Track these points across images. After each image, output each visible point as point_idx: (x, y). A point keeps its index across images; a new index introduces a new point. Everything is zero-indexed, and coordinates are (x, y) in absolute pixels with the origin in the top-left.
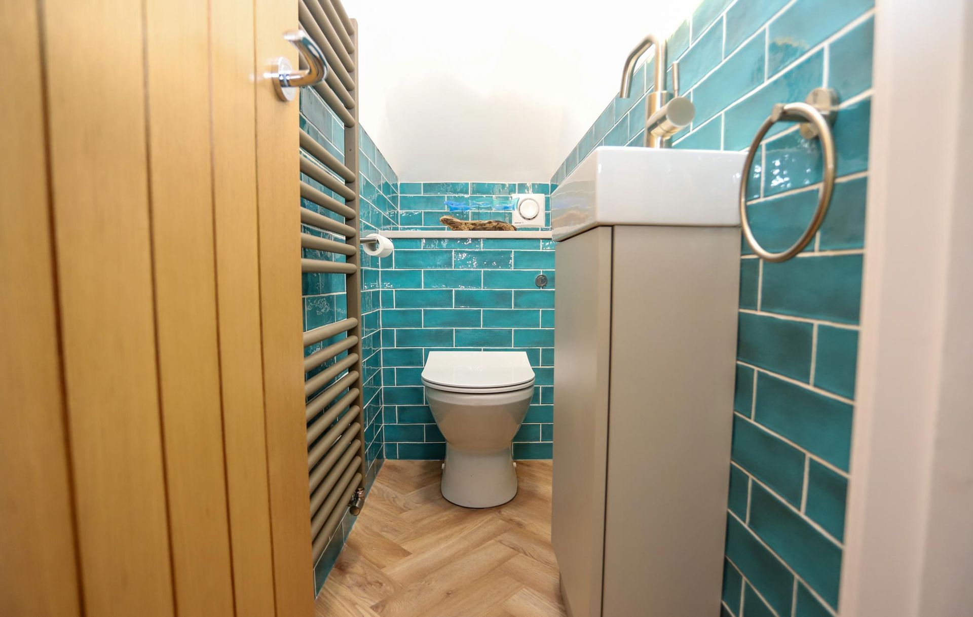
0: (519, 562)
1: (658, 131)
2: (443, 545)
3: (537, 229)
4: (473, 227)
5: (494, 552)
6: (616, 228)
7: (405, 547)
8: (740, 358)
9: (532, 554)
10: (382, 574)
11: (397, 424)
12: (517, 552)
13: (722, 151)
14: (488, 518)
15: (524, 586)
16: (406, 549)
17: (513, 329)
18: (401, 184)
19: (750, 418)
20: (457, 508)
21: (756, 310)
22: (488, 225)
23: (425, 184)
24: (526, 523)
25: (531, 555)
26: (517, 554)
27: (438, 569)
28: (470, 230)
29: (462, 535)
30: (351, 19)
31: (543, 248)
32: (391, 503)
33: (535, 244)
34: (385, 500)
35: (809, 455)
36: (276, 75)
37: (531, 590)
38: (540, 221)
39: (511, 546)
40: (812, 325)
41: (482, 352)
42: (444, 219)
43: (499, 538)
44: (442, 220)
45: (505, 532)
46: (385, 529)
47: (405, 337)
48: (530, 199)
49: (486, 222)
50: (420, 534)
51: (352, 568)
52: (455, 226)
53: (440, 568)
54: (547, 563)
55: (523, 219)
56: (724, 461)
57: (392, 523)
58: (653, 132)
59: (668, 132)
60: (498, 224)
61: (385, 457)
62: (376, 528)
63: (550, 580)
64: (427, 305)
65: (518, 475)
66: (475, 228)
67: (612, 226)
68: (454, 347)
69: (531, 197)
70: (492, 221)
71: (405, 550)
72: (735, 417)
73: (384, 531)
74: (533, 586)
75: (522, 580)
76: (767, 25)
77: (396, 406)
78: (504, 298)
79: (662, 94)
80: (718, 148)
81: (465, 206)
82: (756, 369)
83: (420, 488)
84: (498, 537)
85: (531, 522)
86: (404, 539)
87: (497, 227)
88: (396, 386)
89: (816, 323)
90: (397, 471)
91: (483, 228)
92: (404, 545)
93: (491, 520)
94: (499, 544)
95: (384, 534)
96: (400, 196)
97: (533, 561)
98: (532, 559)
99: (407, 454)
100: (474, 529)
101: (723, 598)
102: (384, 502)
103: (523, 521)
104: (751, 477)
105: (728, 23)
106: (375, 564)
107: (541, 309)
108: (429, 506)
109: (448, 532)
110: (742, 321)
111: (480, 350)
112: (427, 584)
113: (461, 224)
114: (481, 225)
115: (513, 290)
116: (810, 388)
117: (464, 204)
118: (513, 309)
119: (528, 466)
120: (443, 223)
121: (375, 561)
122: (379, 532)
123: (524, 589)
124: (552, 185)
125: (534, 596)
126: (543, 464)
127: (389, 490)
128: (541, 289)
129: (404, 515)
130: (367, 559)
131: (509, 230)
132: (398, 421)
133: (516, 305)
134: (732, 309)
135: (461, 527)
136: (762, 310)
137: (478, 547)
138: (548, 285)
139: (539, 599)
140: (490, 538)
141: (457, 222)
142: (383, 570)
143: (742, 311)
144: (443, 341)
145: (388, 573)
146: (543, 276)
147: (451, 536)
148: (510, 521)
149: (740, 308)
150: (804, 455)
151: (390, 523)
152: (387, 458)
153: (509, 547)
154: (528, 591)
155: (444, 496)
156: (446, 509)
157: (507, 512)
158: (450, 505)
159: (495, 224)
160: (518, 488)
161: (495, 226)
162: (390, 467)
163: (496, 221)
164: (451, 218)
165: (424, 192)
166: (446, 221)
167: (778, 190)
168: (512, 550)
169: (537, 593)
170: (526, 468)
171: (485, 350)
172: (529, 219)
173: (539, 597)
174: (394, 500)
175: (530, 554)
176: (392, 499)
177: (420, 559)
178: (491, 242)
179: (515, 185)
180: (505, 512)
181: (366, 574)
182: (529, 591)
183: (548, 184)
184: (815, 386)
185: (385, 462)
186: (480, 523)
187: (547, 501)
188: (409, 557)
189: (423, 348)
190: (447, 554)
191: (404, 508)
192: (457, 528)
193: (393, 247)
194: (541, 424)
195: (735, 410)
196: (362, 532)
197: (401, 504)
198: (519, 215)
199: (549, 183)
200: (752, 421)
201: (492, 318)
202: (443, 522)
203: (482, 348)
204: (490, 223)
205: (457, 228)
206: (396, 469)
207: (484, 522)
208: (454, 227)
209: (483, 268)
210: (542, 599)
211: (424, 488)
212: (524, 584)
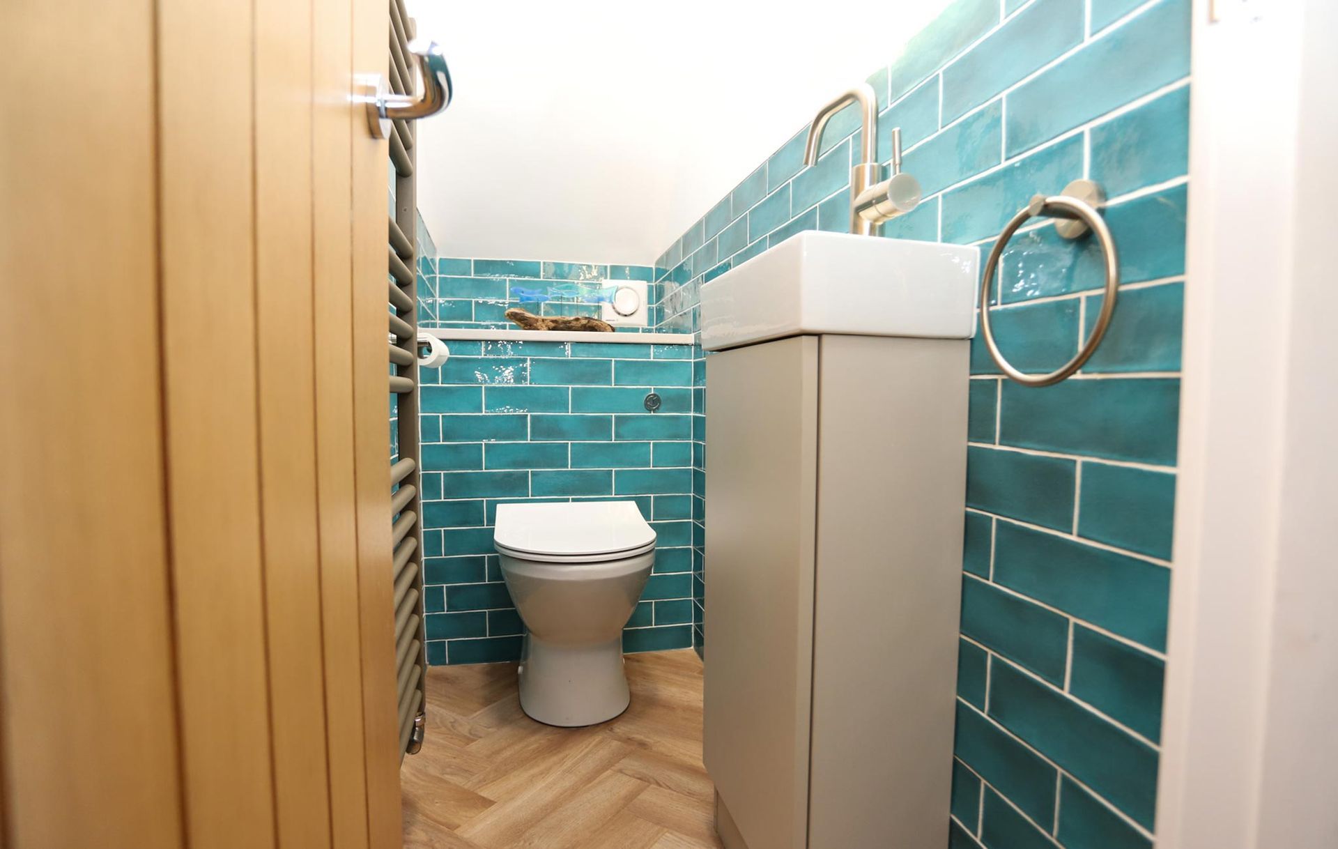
0: (651, 797)
1: (870, 213)
2: (541, 784)
3: (635, 330)
4: (553, 325)
5: (613, 788)
6: (825, 339)
7: (485, 793)
8: (969, 505)
9: (668, 784)
10: (457, 838)
11: (445, 613)
12: (647, 783)
13: (939, 244)
14: (597, 740)
15: (666, 830)
16: (485, 796)
17: (614, 469)
18: (440, 259)
19: (988, 579)
20: (549, 729)
21: (994, 444)
22: (574, 323)
23: (476, 262)
24: (652, 741)
25: (667, 786)
26: (648, 786)
27: (539, 821)
28: (549, 329)
29: (564, 767)
30: (410, 19)
31: (652, 355)
32: (450, 730)
33: (643, 350)
34: (439, 728)
35: (1072, 620)
36: (370, 100)
37: (677, 834)
38: (641, 319)
39: (639, 776)
40: (1074, 462)
41: (570, 504)
42: (512, 313)
43: (618, 766)
44: (508, 315)
45: (623, 758)
46: (448, 770)
47: (457, 483)
48: (627, 288)
49: (572, 318)
50: (502, 772)
51: (408, 834)
52: (528, 324)
53: (542, 819)
54: (691, 794)
55: (618, 315)
56: (950, 634)
57: (457, 760)
58: (862, 214)
59: (884, 216)
60: (588, 322)
61: (427, 663)
62: (433, 771)
63: (699, 817)
64: (488, 438)
65: (630, 674)
66: (557, 326)
67: (819, 335)
68: (530, 497)
69: (628, 286)
70: (580, 317)
71: (484, 799)
72: (964, 579)
73: (447, 774)
74: (678, 827)
75: (662, 822)
76: (1004, 95)
77: (445, 585)
78: (600, 426)
79: (872, 168)
80: (935, 240)
81: (541, 295)
82: (995, 517)
83: (489, 705)
84: (616, 765)
85: (659, 740)
86: (480, 782)
87: (587, 326)
88: (443, 557)
89: (1080, 460)
90: (448, 683)
91: (567, 326)
92: (481, 791)
93: (601, 742)
94: (620, 775)
95: (447, 777)
96: (439, 277)
97: (673, 794)
98: (669, 791)
99: (461, 656)
100: (578, 757)
101: (952, 811)
102: (437, 730)
103: (647, 740)
104: (990, 652)
105: (947, 85)
106: (443, 824)
107: (652, 442)
108: (506, 731)
109: (542, 766)
110: (973, 458)
111: (567, 500)
112: (528, 844)
113: (537, 320)
114: (565, 322)
115: (613, 415)
116: (1073, 538)
117: (540, 293)
118: (613, 441)
119: (638, 661)
120: (510, 318)
121: (441, 819)
122: (440, 776)
123: (667, 834)
124: (657, 269)
125: (682, 842)
126: (659, 658)
127: (442, 711)
128: (652, 414)
129: (473, 747)
130: (430, 818)
131: (604, 330)
132: (448, 607)
133: (617, 436)
134: (957, 442)
135: (561, 755)
136: (1001, 444)
137: (590, 782)
138: (662, 407)
139: (689, 845)
140: (604, 769)
141: (530, 318)
142: (457, 832)
143: (971, 444)
144: (514, 488)
145: (466, 836)
146: (654, 395)
147: (548, 770)
148: (628, 740)
149: (969, 441)
150: (1067, 620)
151: (453, 760)
152: (430, 664)
153: (634, 777)
154: (671, 836)
155: (527, 713)
156: (534, 732)
157: (622, 728)
158: (537, 725)
159: (584, 322)
160: (631, 695)
161: (585, 325)
162: (438, 678)
163: (586, 318)
164: (522, 312)
165: (475, 273)
166: (514, 316)
167: (1021, 296)
168: (639, 781)
169: (684, 837)
170: (636, 664)
171: (574, 500)
172: (626, 316)
173: (689, 843)
174: (453, 726)
175: (665, 784)
176: (450, 725)
177: (510, 808)
178: (581, 347)
179: (606, 267)
180: (619, 728)
181: (431, 840)
182: (675, 836)
183: (651, 268)
184: (1080, 535)
185: (428, 670)
186: (586, 747)
187: (674, 708)
188: (493, 808)
189: (485, 499)
190: (549, 796)
191: (472, 737)
192: (555, 759)
193: (448, 353)
194: (653, 601)
195: (964, 570)
196: (414, 779)
197: (465, 730)
198: (613, 310)
199: (653, 266)
200: (990, 583)
201: (583, 455)
202: (534, 751)
203: (571, 497)
204: (577, 319)
205: (530, 326)
206: (447, 679)
207: (591, 746)
208: (526, 325)
209: (570, 382)
210: (694, 845)
211: (496, 703)
212: (664, 827)
